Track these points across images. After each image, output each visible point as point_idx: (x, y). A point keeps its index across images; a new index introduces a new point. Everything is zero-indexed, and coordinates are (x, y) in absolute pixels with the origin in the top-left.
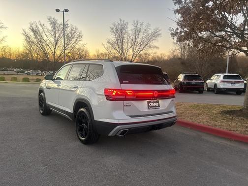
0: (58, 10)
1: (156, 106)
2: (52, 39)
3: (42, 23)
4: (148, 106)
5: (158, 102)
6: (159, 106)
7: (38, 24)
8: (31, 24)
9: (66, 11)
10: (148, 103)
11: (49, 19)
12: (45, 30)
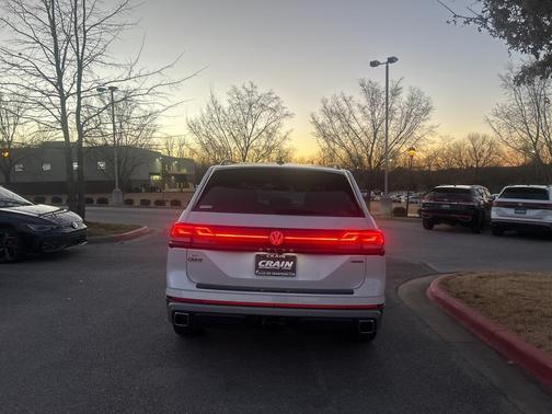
0: (374, 64)
1: (281, 270)
2: (366, 124)
3: (347, 96)
4: (257, 266)
5: (293, 259)
6: (294, 269)
7: (340, 99)
8: (324, 102)
9: (392, 60)
10: (258, 258)
11: (362, 85)
12: (355, 108)
